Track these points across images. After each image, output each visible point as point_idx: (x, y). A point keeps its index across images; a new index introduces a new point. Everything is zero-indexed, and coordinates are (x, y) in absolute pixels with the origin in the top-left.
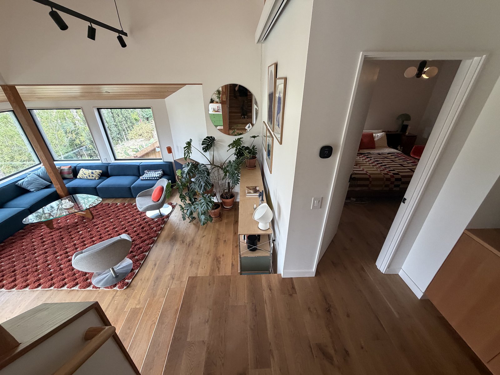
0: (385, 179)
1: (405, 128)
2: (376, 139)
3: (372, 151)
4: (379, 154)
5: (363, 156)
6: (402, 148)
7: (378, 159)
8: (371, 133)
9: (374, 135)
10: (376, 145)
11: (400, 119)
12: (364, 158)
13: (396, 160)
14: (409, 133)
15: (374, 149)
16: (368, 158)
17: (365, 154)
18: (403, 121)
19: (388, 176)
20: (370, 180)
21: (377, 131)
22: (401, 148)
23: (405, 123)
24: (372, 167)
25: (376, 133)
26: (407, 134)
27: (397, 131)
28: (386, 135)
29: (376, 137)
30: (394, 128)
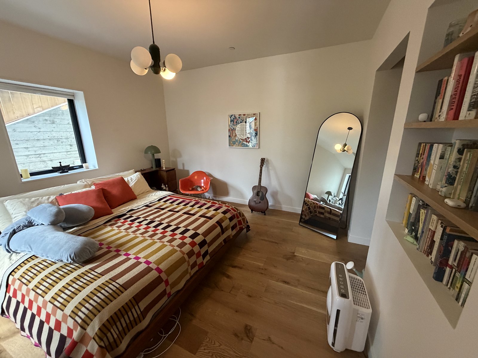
0: (186, 256)
1: (158, 162)
2: (131, 185)
3: (134, 205)
4: (147, 206)
5: (122, 221)
6: (167, 186)
7: (152, 217)
8: (120, 177)
9: (126, 179)
10: (136, 194)
11: (149, 153)
12: (127, 226)
13: (175, 208)
14: (165, 167)
15: (136, 201)
16: (133, 221)
17: (125, 215)
18: (153, 155)
19: (187, 248)
20: (164, 280)
21: (126, 173)
22: (165, 187)
23: (157, 156)
24: (149, 241)
25: (127, 176)
26: (164, 168)
27: (152, 167)
28: (142, 174)
29: (130, 181)
30: (147, 165)
